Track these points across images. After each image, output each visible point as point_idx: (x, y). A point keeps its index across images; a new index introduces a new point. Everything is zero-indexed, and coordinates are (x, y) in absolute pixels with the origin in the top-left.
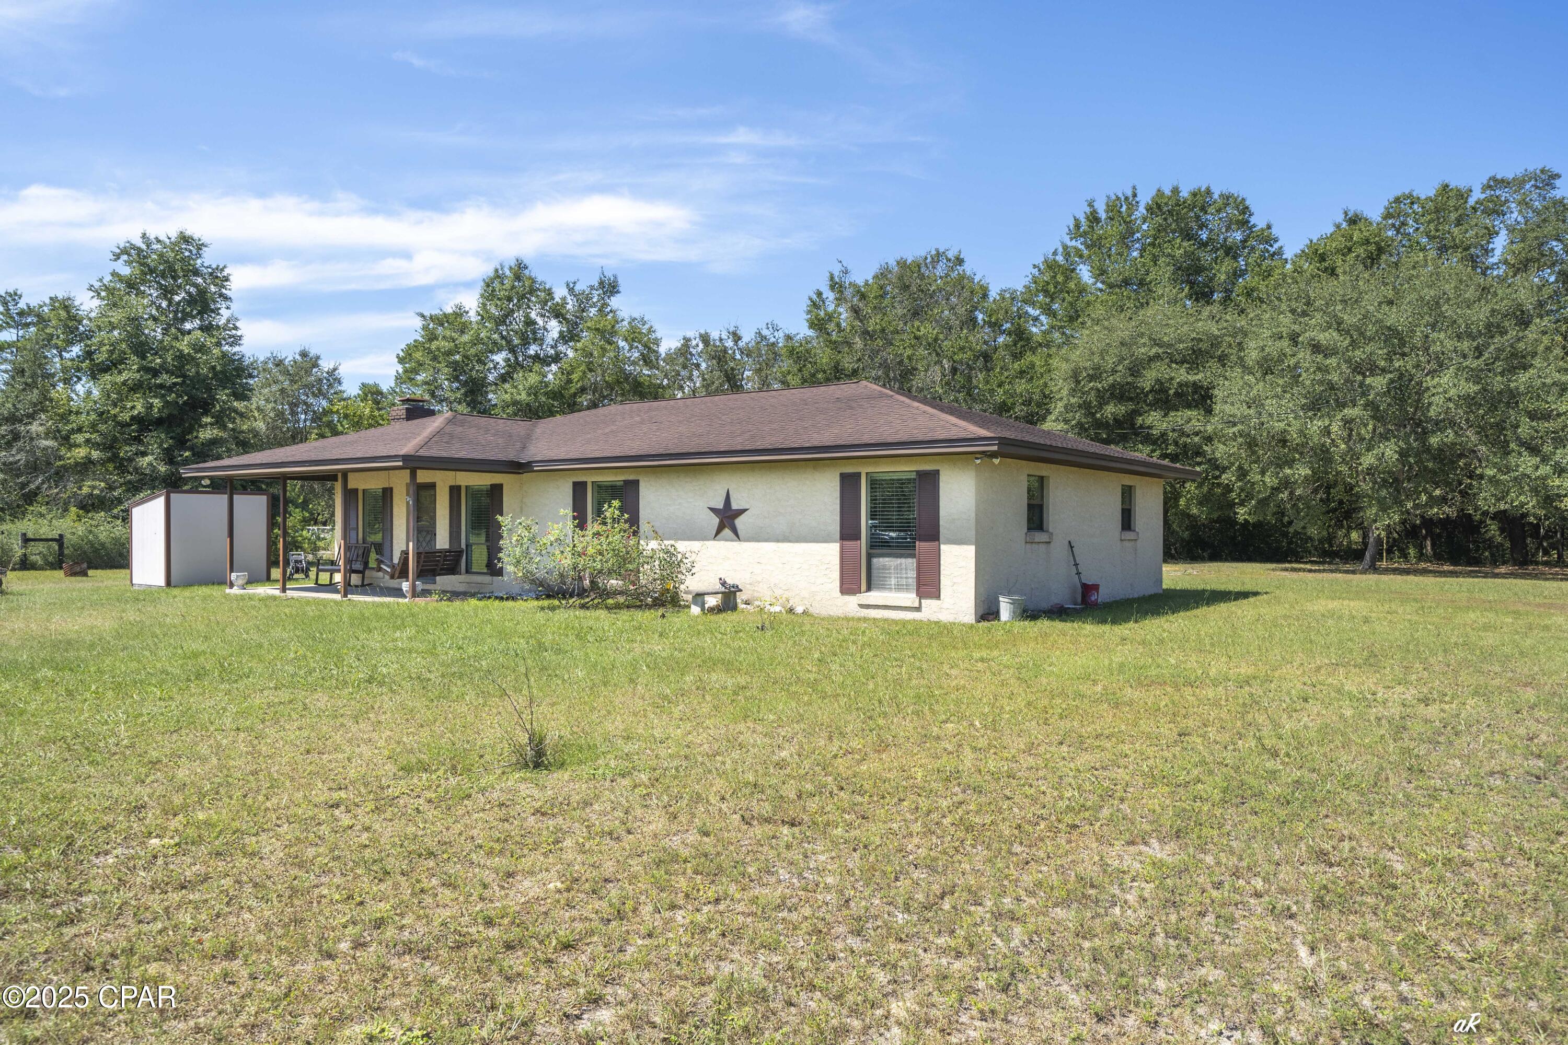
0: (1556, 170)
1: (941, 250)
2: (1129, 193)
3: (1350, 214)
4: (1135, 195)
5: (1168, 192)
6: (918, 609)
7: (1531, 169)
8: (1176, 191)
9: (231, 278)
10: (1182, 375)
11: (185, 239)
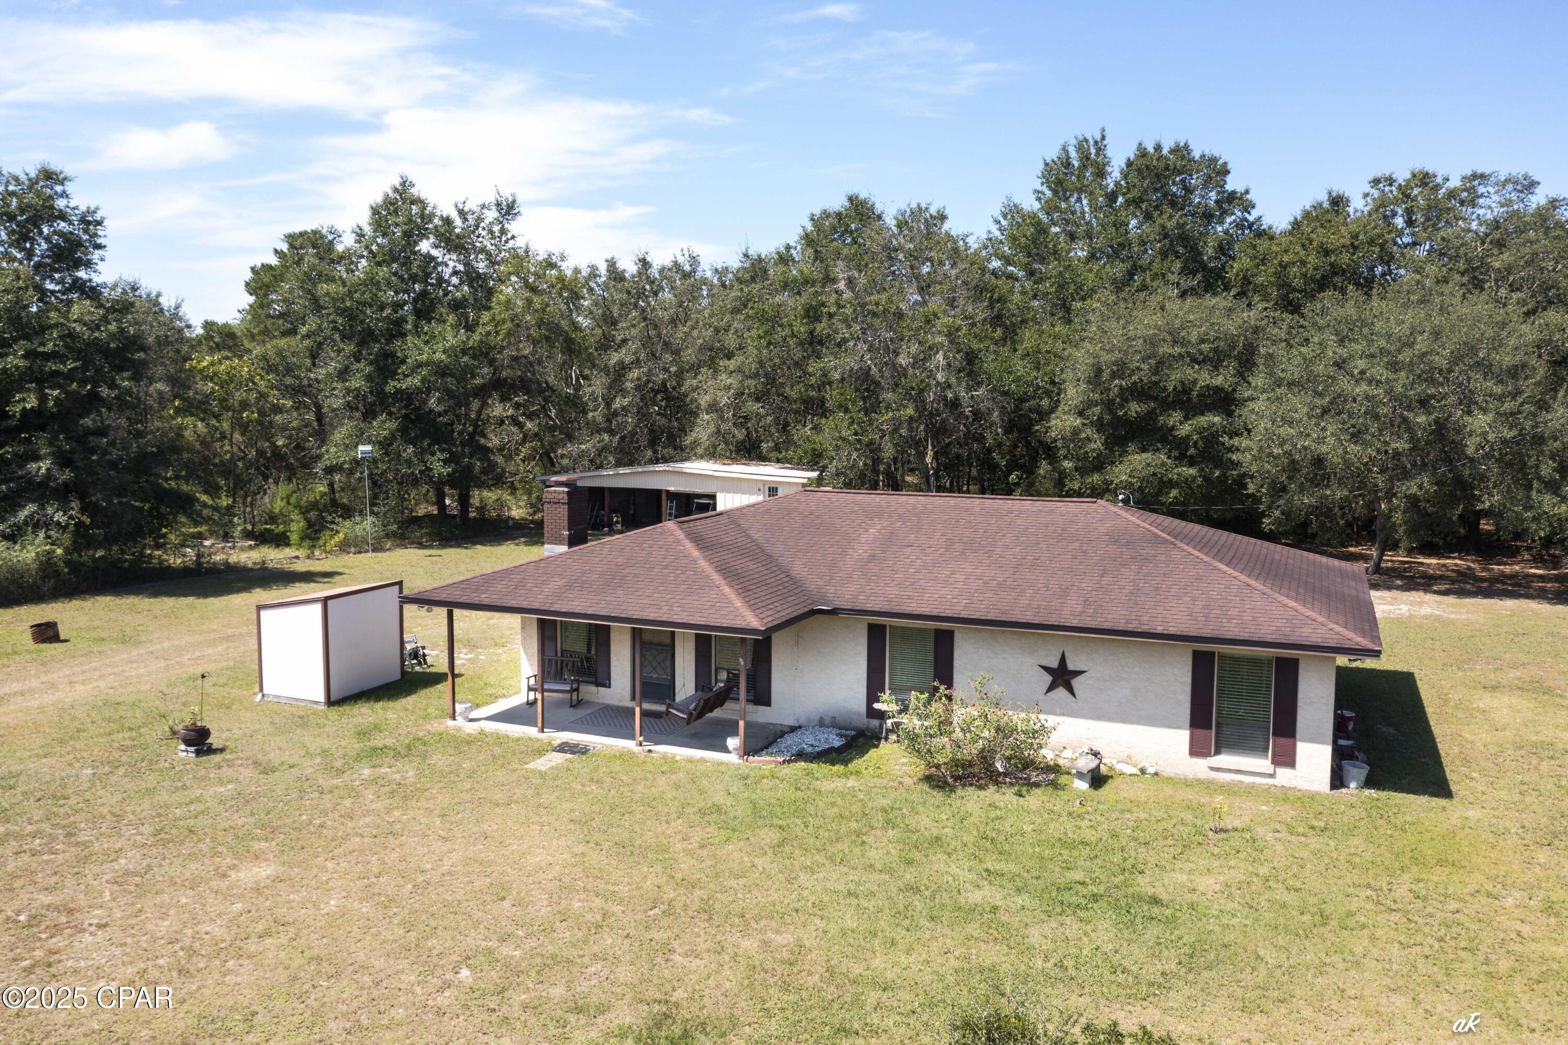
0: (1536, 179)
1: (923, 206)
2: (1098, 138)
3: (1334, 194)
4: (1103, 138)
5: (1151, 150)
6: (1272, 776)
7: (1514, 173)
8: (1158, 148)
9: (106, 223)
10: (1205, 378)
11: (49, 176)
